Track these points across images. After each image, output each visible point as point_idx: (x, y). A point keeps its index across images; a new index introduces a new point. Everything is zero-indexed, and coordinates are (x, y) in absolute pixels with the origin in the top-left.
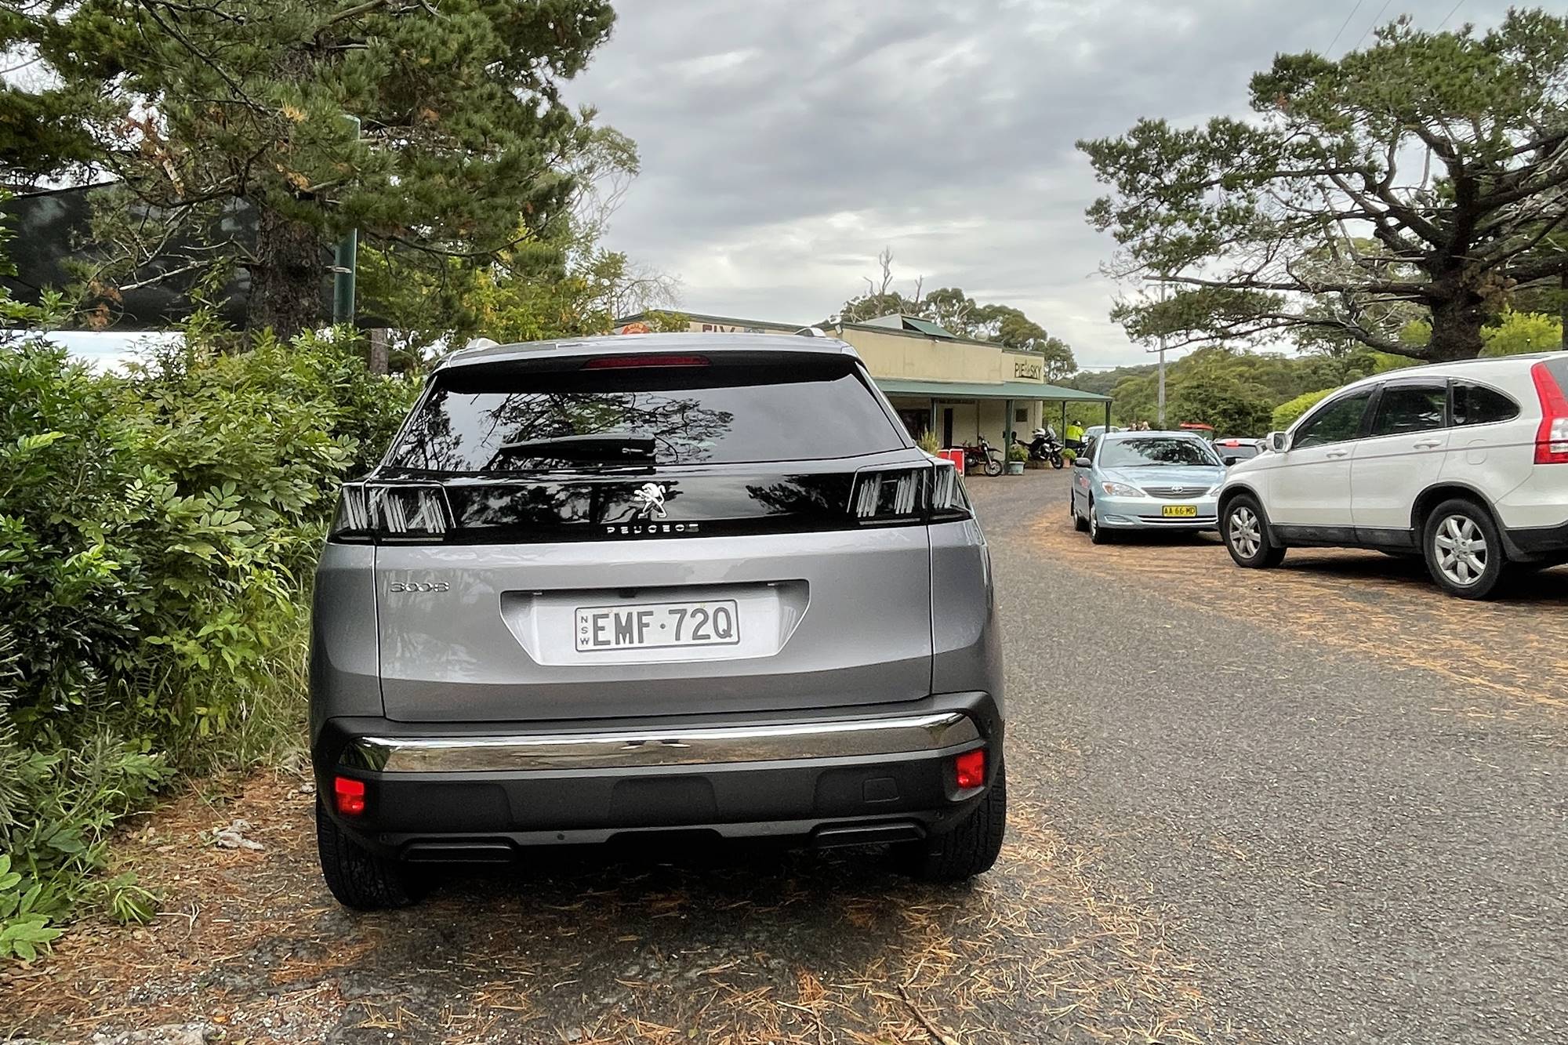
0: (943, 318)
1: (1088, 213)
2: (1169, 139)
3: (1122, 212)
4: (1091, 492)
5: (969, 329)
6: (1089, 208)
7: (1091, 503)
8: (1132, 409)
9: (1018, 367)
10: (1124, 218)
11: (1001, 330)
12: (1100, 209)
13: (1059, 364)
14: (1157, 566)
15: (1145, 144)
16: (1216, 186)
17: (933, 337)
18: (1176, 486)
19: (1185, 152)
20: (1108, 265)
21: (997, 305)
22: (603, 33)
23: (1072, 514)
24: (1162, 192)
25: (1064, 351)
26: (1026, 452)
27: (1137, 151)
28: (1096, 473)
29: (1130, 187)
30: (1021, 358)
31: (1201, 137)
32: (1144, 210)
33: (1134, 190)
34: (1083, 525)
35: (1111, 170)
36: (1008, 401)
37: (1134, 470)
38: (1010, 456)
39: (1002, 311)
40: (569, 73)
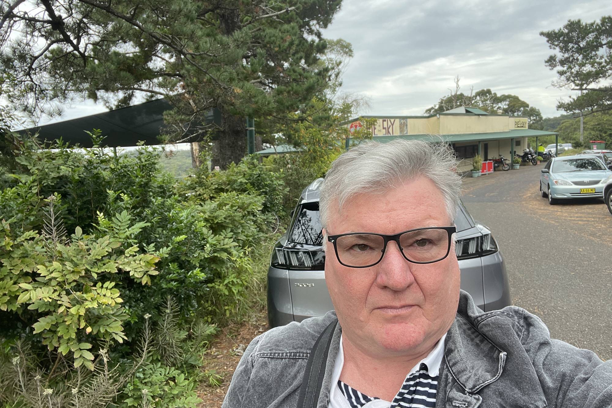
0: (482, 102)
1: (546, 62)
2: (582, 28)
3: (562, 60)
4: (548, 184)
5: (494, 105)
6: (546, 60)
7: (549, 188)
8: (568, 134)
9: (516, 123)
10: (562, 63)
11: (508, 105)
12: (551, 61)
13: (534, 118)
14: (577, 217)
15: (571, 31)
16: (604, 46)
17: (479, 115)
18: (586, 180)
19: (590, 33)
20: (555, 82)
21: (506, 94)
22: (338, 7)
23: (541, 190)
24: (580, 50)
25: (537, 112)
26: (520, 160)
27: (568, 34)
28: (550, 175)
29: (565, 49)
30: (517, 119)
31: (598, 25)
32: (571, 58)
33: (567, 50)
34: (545, 195)
35: (556, 43)
36: (512, 139)
37: (568, 173)
38: (514, 162)
39: (509, 97)
40: (325, 26)
